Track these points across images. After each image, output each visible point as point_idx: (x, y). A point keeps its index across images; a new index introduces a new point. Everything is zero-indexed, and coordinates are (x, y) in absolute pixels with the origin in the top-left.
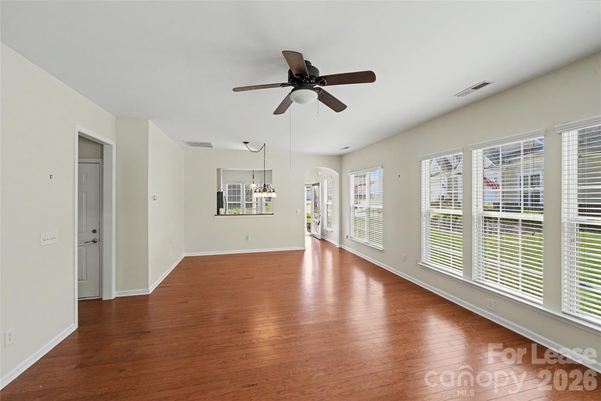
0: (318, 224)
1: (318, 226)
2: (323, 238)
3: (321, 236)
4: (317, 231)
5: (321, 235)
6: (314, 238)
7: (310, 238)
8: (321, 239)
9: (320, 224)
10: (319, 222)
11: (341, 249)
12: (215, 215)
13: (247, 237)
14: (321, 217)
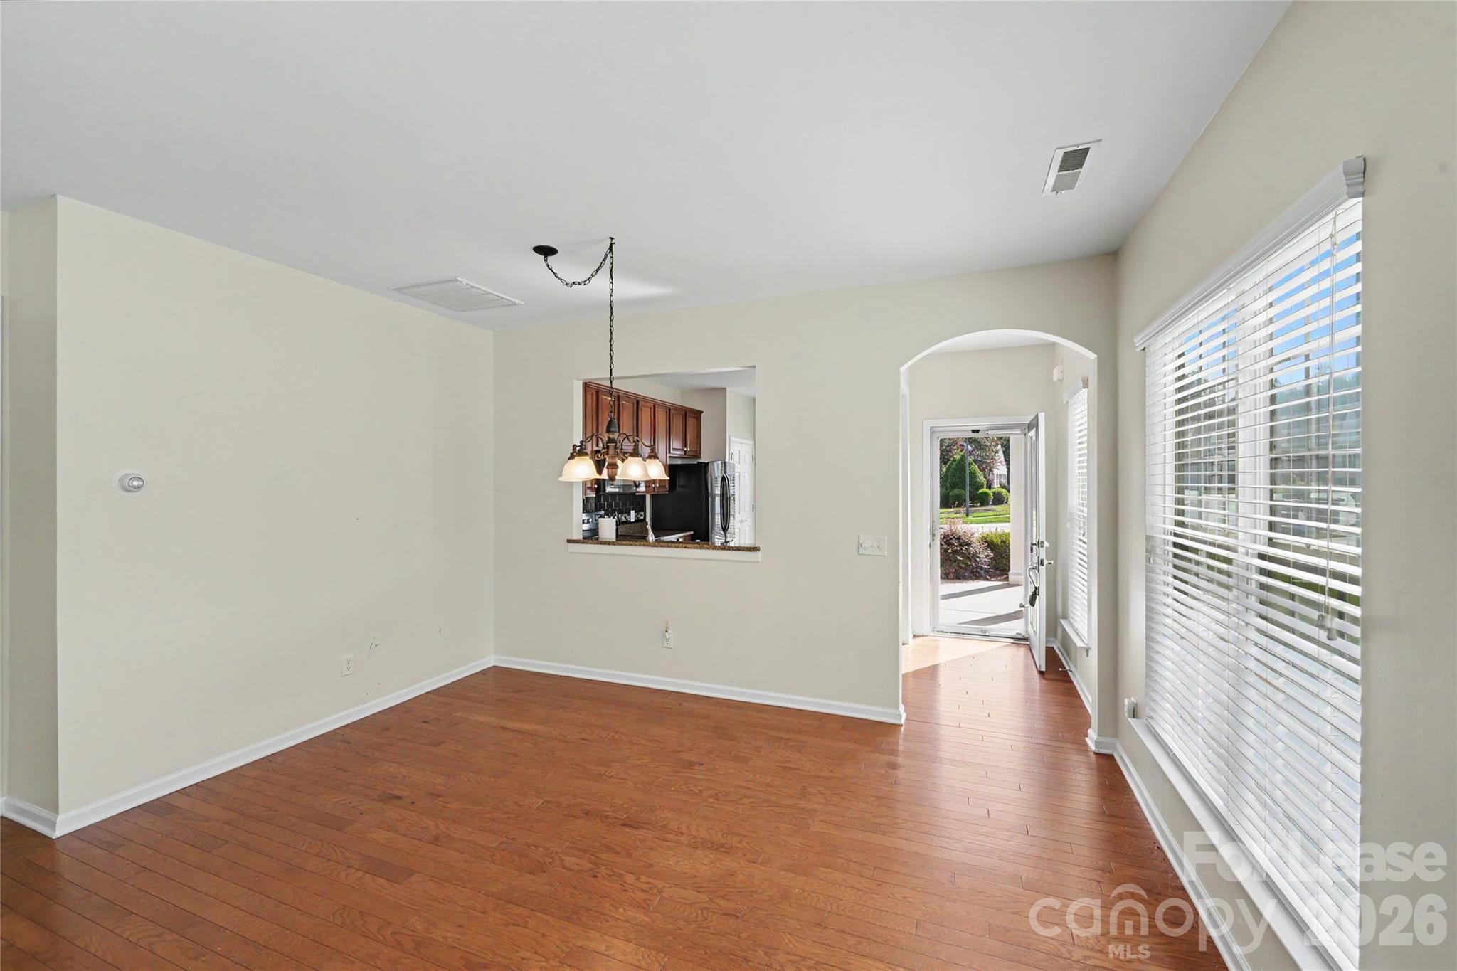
0: (1033, 600)
8: (1043, 669)
9: (1041, 599)
10: (1038, 589)
11: (1110, 763)
12: (569, 541)
14: (1042, 568)
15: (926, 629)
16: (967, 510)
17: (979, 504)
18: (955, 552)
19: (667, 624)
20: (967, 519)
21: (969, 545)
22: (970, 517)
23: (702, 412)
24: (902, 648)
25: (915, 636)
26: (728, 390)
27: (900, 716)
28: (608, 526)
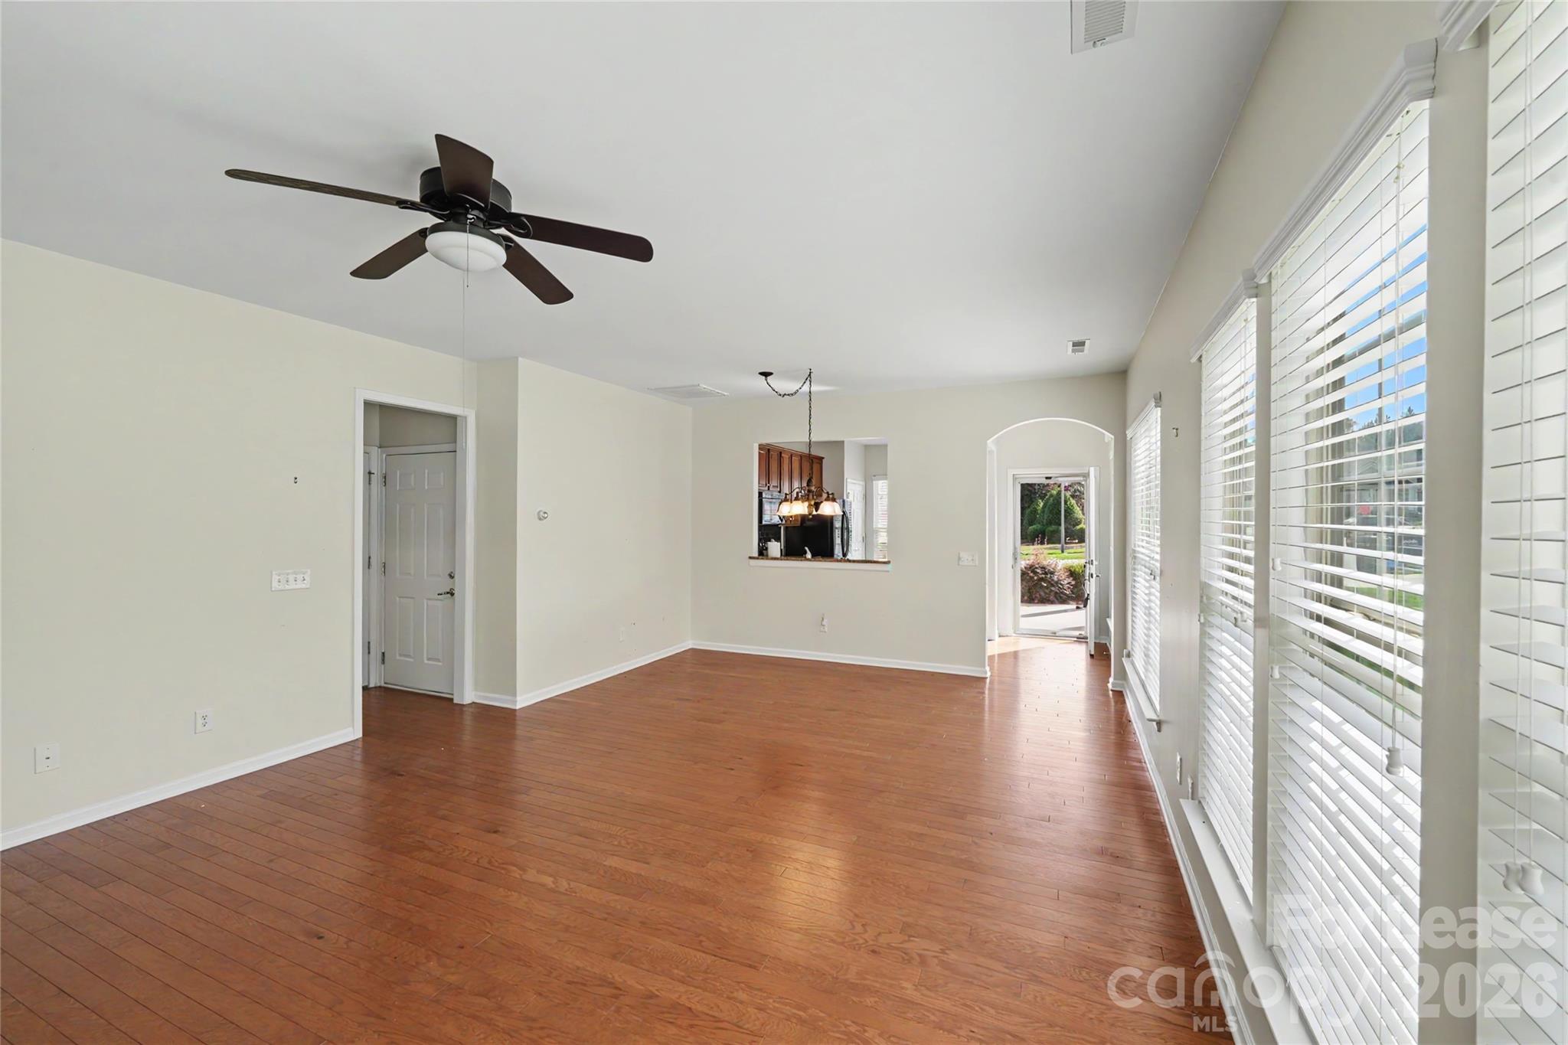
8: (1094, 653)
9: (1091, 604)
10: (1089, 595)
12: (750, 558)
13: (821, 620)
14: (1092, 580)
15: (1010, 632)
16: (1063, 546)
17: (1077, 541)
18: (1042, 579)
19: (823, 615)
20: (1063, 555)
21: (1052, 573)
22: (1065, 554)
23: (823, 458)
24: (988, 644)
25: (1000, 636)
27: (986, 673)
28: (775, 548)
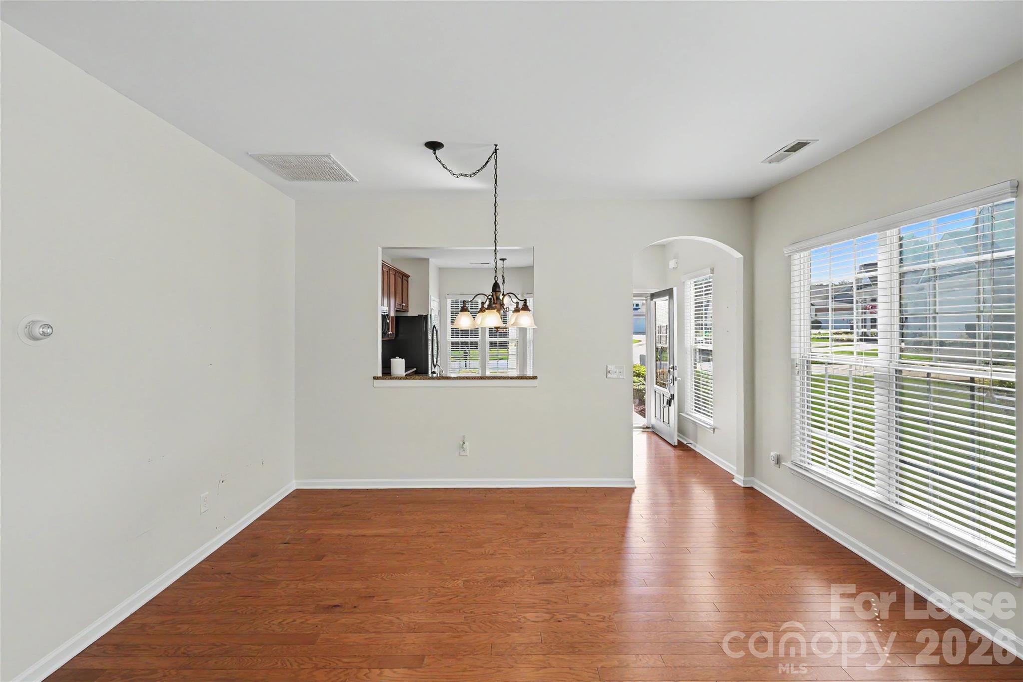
0: (669, 403)
1: (666, 409)
2: (685, 443)
3: (678, 435)
4: (666, 420)
5: (678, 432)
6: (655, 437)
7: (644, 436)
8: (676, 444)
9: (675, 403)
10: (673, 396)
11: (750, 492)
12: (375, 378)
13: (461, 443)
14: (676, 383)
23: (409, 276)
26: (430, 260)
27: (634, 482)
28: (397, 365)
